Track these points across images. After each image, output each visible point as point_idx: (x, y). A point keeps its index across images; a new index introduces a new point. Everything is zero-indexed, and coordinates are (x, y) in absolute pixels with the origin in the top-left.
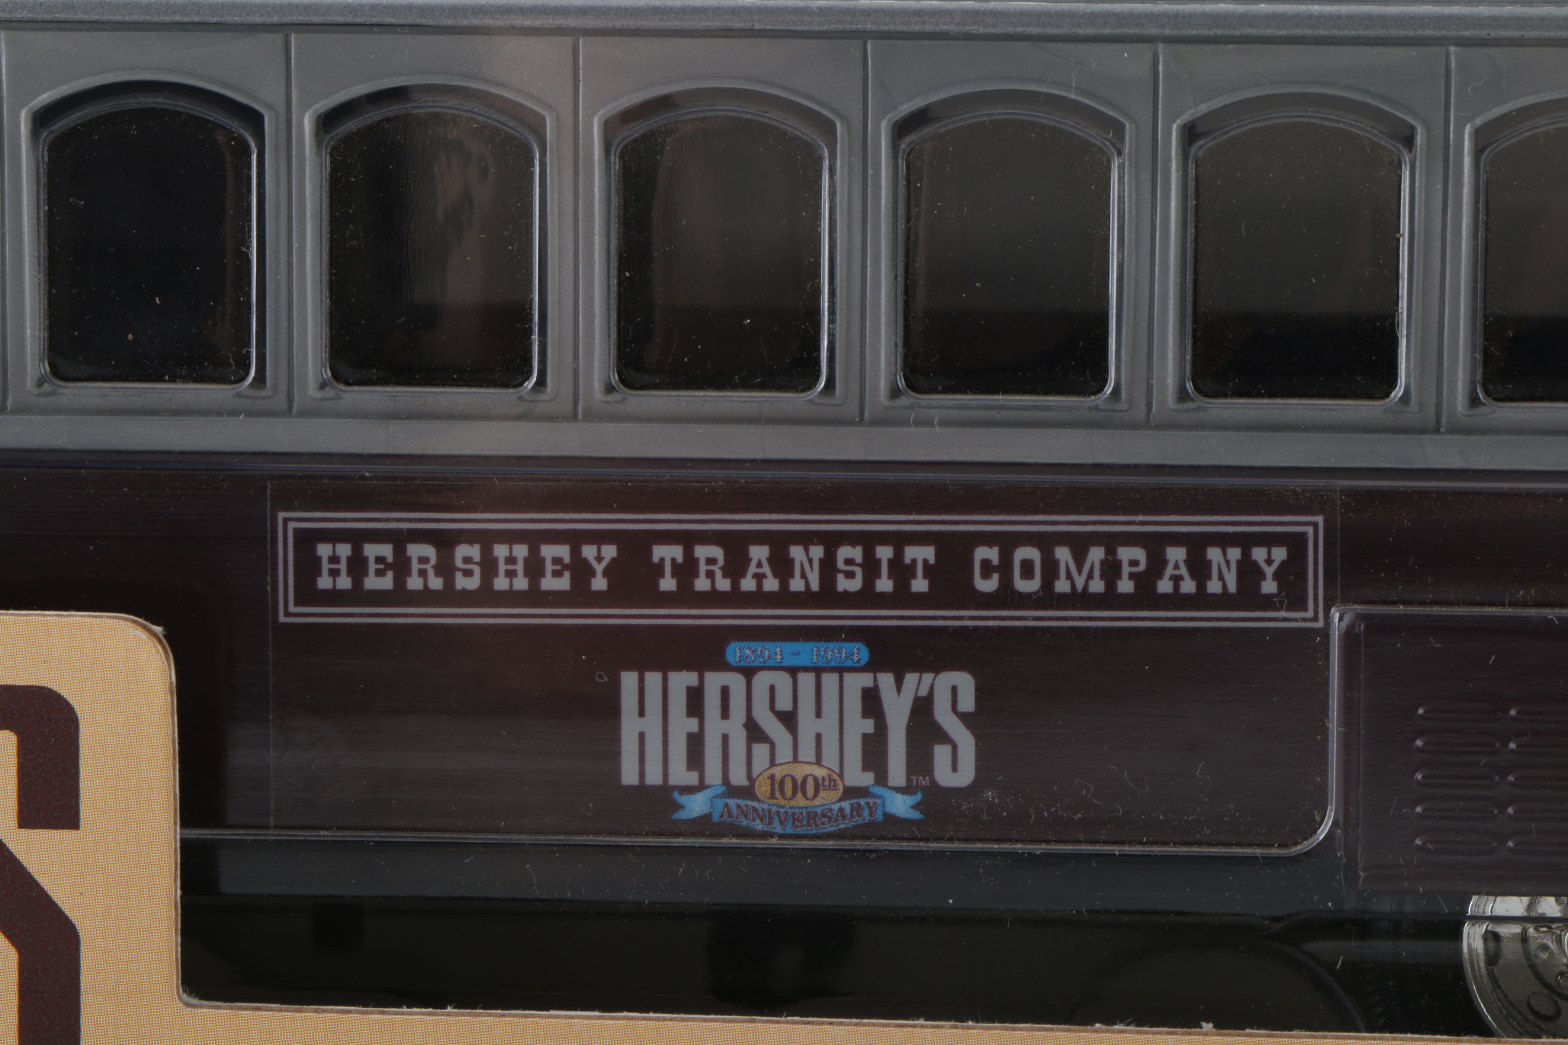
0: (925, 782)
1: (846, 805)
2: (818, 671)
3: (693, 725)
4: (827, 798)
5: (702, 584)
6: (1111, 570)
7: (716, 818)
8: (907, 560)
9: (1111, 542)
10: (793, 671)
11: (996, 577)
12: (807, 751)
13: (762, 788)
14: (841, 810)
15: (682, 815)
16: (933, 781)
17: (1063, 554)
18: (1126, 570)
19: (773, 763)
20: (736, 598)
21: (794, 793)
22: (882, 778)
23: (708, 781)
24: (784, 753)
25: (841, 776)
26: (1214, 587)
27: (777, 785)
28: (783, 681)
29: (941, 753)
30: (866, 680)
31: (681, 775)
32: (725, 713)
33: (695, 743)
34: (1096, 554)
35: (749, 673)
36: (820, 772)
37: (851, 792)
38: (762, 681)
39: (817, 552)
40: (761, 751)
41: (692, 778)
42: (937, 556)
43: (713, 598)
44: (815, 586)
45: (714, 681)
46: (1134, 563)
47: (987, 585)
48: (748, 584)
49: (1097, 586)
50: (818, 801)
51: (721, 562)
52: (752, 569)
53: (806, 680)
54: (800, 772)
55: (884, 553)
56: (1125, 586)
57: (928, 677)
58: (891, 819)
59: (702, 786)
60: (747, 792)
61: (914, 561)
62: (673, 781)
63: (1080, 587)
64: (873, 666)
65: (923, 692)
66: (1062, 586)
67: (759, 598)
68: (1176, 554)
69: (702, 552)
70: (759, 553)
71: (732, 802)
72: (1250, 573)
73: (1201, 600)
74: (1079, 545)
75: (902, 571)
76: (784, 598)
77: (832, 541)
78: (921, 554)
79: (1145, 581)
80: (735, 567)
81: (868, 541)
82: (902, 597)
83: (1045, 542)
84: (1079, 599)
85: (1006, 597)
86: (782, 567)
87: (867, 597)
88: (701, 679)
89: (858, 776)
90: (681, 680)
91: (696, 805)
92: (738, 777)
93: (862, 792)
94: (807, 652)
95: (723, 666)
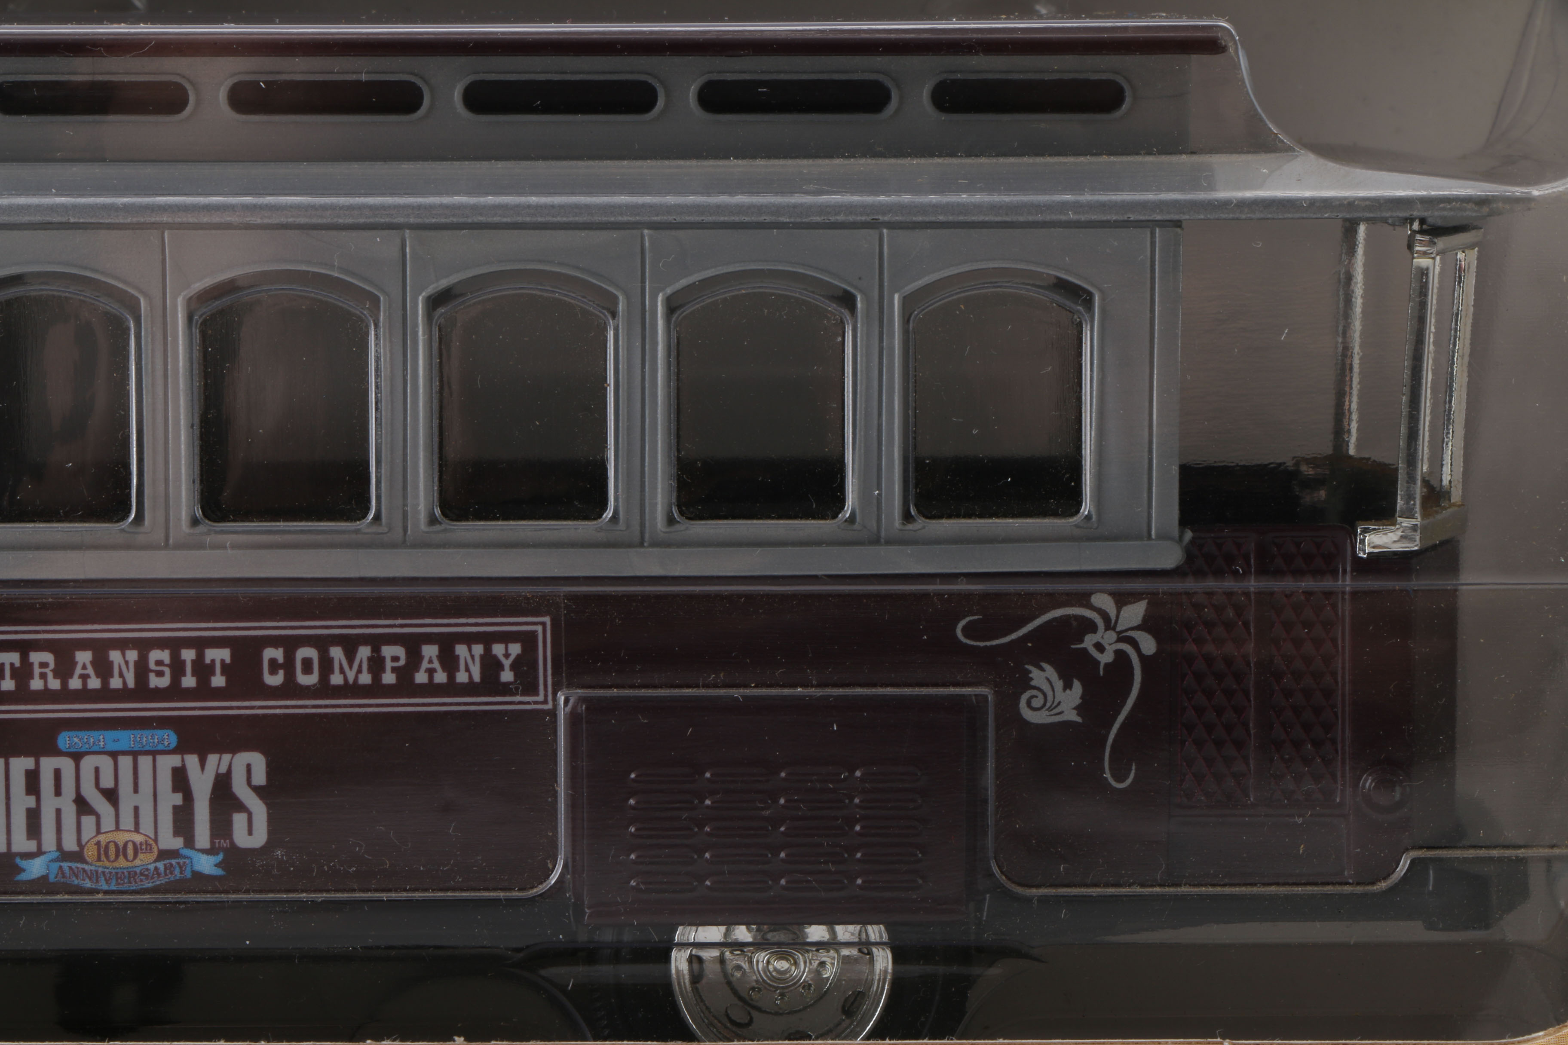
0: (225, 844)
1: (161, 865)
2: (135, 754)
3: (31, 801)
4: (145, 860)
5: (36, 684)
6: (376, 665)
7: (52, 879)
8: (208, 661)
9: (376, 642)
10: (114, 755)
11: (281, 673)
12: (127, 821)
13: (90, 853)
14: (156, 868)
15: (23, 877)
16: (232, 843)
17: (337, 653)
18: (389, 664)
19: (98, 832)
20: (65, 695)
21: (117, 856)
22: (190, 842)
23: (45, 848)
24: (108, 823)
25: (156, 840)
26: (462, 677)
27: (103, 850)
28: (105, 763)
29: (239, 820)
30: (175, 760)
31: (22, 843)
32: (58, 792)
33: (33, 817)
34: (364, 652)
35: (77, 757)
36: (138, 838)
37: (164, 855)
38: (88, 763)
39: (132, 655)
40: (88, 822)
41: (32, 846)
42: (233, 656)
43: (47, 696)
44: (131, 684)
45: (48, 764)
46: (395, 659)
47: (275, 680)
48: (75, 683)
49: (365, 678)
50: (137, 862)
51: (52, 665)
52: (78, 671)
53: (125, 762)
54: (121, 838)
55: (188, 655)
56: (389, 678)
57: (227, 757)
58: (198, 876)
59: (39, 853)
60: (78, 856)
61: (213, 661)
62: (15, 848)
63: (351, 680)
64: (181, 749)
65: (223, 769)
66: (336, 679)
67: (85, 695)
68: (430, 651)
69: (36, 657)
70: (84, 657)
71: (65, 865)
72: (491, 665)
73: (451, 688)
74: (350, 645)
75: (203, 670)
76: (105, 694)
77: (144, 646)
78: (219, 655)
79: (405, 674)
80: (64, 669)
81: (175, 645)
82: (204, 691)
83: (322, 643)
84: (351, 690)
85: (290, 689)
86: (103, 668)
87: (175, 692)
88: (37, 763)
89: (170, 841)
90: (21, 765)
91: (35, 869)
92: (70, 844)
93: (174, 854)
94: (125, 739)
95: (55, 751)
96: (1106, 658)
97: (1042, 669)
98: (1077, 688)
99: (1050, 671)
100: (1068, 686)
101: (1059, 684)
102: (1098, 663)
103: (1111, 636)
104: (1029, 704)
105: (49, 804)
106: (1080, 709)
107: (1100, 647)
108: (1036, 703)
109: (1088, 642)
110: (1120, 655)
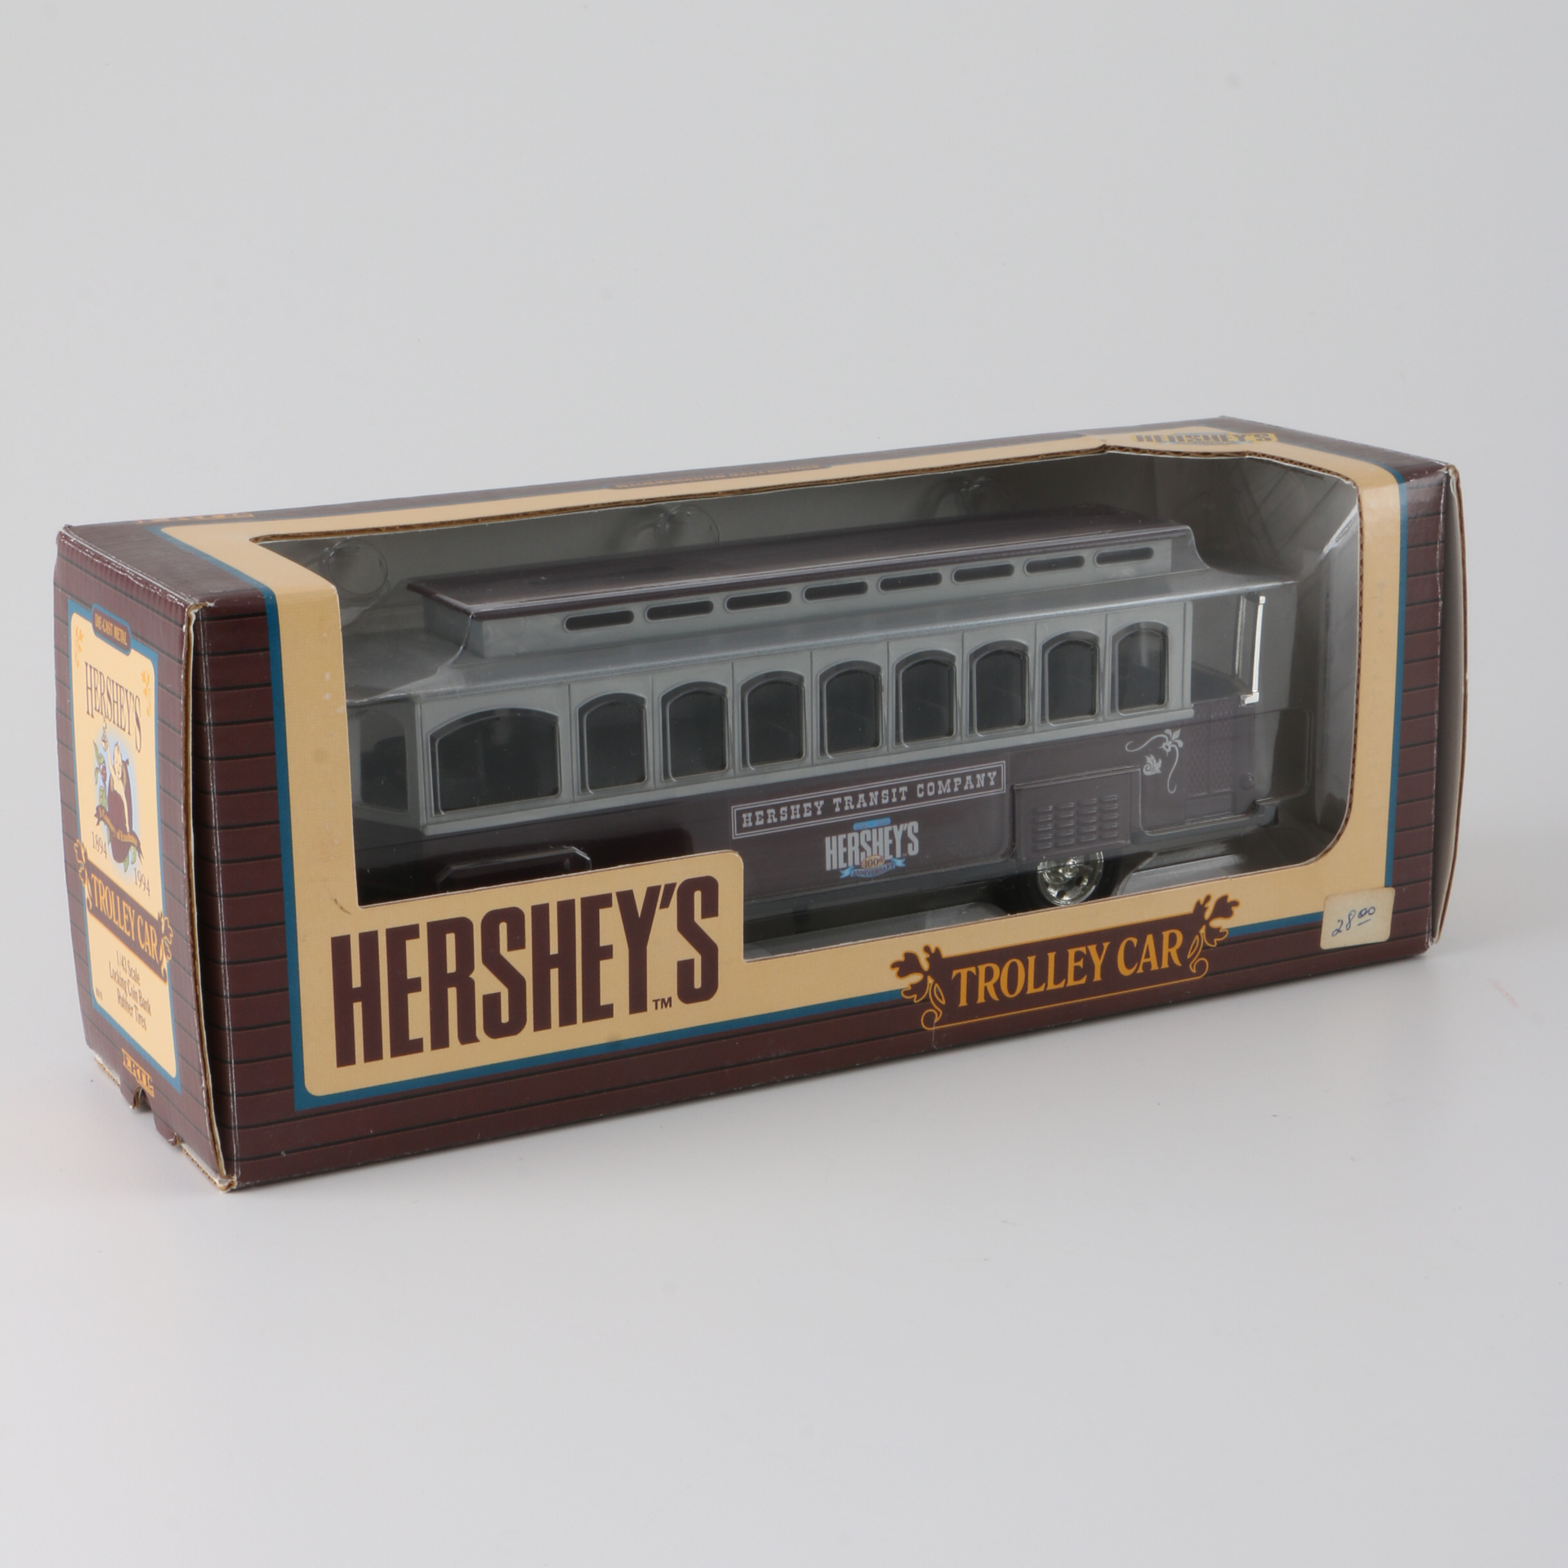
0: (905, 855)
1: (885, 866)
2: (877, 828)
3: (845, 850)
4: (881, 865)
5: (846, 808)
6: (952, 785)
7: (852, 875)
8: (900, 791)
9: (952, 777)
10: (871, 829)
11: (923, 793)
12: (875, 852)
13: (863, 865)
14: (884, 867)
15: (842, 877)
16: (908, 854)
17: (940, 783)
18: (956, 785)
19: (866, 857)
20: (856, 810)
21: (872, 864)
22: (894, 856)
23: (849, 865)
24: (869, 853)
25: (884, 857)
26: (978, 786)
27: (867, 863)
28: (868, 832)
29: (910, 846)
30: (890, 828)
31: (842, 865)
32: (853, 845)
33: (846, 855)
34: (949, 781)
35: (859, 832)
36: (878, 857)
37: (887, 862)
38: (863, 833)
39: (877, 793)
40: (863, 854)
41: (844, 865)
42: (908, 789)
43: (850, 812)
44: (876, 803)
45: (850, 835)
46: (958, 782)
47: (920, 795)
48: (859, 806)
49: (949, 791)
50: (879, 866)
51: (851, 800)
52: (860, 801)
53: (874, 831)
54: (873, 858)
55: (894, 791)
56: (956, 789)
57: (906, 825)
58: (897, 868)
59: (848, 867)
60: (859, 867)
61: (902, 792)
62: (840, 867)
63: (944, 791)
64: (892, 824)
65: (905, 829)
66: (940, 792)
67: (862, 809)
68: (969, 778)
69: (846, 798)
70: (861, 796)
71: (856, 870)
72: (987, 780)
73: (976, 790)
74: (944, 779)
75: (899, 795)
76: (869, 808)
77: (880, 789)
78: (904, 789)
79: (961, 787)
80: (855, 801)
81: (890, 788)
82: (899, 803)
83: (935, 780)
84: (945, 795)
85: (926, 798)
86: (867, 799)
87: (890, 804)
88: (847, 836)
89: (888, 857)
90: (842, 837)
91: (846, 873)
92: (857, 863)
93: (889, 861)
94: (875, 823)
95: (852, 831)
96: (1168, 750)
97: (1150, 757)
98: (1160, 761)
99: (1152, 757)
100: (1157, 761)
101: (1155, 761)
102: (1165, 752)
103: (1170, 742)
104: (1146, 769)
105: (851, 848)
106: (1161, 769)
107: (1167, 747)
108: (1148, 768)
109: (1163, 746)
110: (1173, 749)
